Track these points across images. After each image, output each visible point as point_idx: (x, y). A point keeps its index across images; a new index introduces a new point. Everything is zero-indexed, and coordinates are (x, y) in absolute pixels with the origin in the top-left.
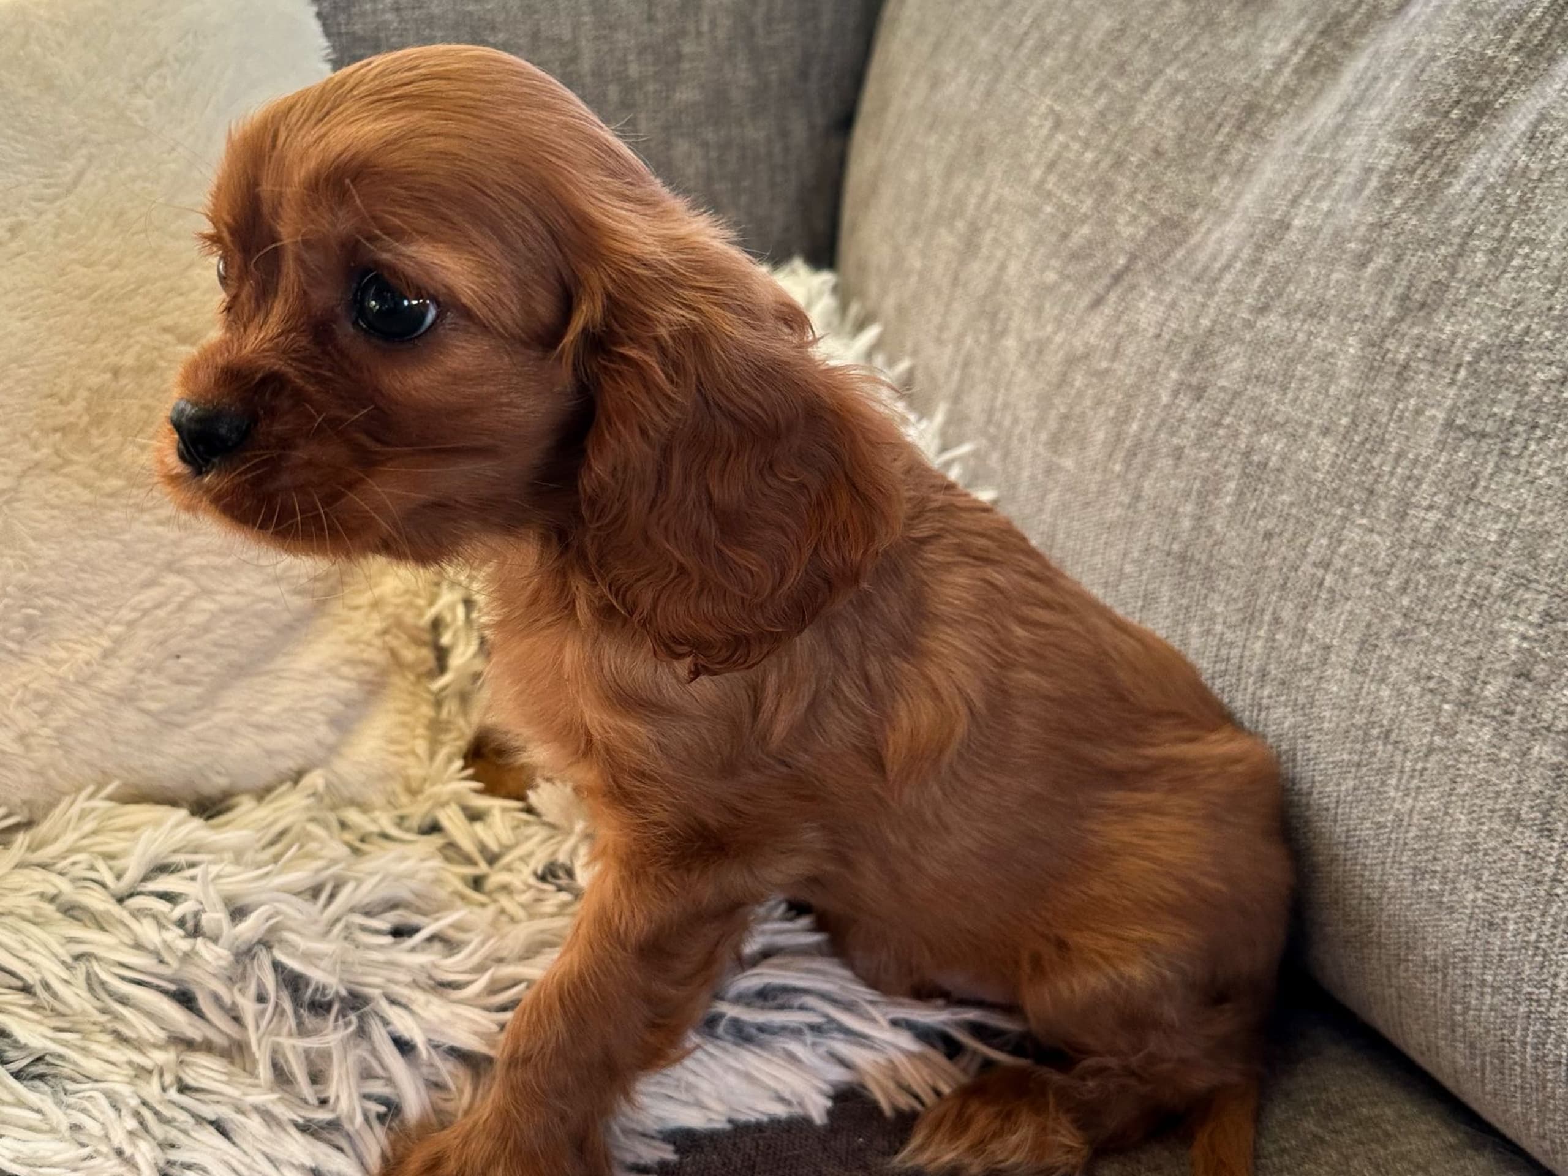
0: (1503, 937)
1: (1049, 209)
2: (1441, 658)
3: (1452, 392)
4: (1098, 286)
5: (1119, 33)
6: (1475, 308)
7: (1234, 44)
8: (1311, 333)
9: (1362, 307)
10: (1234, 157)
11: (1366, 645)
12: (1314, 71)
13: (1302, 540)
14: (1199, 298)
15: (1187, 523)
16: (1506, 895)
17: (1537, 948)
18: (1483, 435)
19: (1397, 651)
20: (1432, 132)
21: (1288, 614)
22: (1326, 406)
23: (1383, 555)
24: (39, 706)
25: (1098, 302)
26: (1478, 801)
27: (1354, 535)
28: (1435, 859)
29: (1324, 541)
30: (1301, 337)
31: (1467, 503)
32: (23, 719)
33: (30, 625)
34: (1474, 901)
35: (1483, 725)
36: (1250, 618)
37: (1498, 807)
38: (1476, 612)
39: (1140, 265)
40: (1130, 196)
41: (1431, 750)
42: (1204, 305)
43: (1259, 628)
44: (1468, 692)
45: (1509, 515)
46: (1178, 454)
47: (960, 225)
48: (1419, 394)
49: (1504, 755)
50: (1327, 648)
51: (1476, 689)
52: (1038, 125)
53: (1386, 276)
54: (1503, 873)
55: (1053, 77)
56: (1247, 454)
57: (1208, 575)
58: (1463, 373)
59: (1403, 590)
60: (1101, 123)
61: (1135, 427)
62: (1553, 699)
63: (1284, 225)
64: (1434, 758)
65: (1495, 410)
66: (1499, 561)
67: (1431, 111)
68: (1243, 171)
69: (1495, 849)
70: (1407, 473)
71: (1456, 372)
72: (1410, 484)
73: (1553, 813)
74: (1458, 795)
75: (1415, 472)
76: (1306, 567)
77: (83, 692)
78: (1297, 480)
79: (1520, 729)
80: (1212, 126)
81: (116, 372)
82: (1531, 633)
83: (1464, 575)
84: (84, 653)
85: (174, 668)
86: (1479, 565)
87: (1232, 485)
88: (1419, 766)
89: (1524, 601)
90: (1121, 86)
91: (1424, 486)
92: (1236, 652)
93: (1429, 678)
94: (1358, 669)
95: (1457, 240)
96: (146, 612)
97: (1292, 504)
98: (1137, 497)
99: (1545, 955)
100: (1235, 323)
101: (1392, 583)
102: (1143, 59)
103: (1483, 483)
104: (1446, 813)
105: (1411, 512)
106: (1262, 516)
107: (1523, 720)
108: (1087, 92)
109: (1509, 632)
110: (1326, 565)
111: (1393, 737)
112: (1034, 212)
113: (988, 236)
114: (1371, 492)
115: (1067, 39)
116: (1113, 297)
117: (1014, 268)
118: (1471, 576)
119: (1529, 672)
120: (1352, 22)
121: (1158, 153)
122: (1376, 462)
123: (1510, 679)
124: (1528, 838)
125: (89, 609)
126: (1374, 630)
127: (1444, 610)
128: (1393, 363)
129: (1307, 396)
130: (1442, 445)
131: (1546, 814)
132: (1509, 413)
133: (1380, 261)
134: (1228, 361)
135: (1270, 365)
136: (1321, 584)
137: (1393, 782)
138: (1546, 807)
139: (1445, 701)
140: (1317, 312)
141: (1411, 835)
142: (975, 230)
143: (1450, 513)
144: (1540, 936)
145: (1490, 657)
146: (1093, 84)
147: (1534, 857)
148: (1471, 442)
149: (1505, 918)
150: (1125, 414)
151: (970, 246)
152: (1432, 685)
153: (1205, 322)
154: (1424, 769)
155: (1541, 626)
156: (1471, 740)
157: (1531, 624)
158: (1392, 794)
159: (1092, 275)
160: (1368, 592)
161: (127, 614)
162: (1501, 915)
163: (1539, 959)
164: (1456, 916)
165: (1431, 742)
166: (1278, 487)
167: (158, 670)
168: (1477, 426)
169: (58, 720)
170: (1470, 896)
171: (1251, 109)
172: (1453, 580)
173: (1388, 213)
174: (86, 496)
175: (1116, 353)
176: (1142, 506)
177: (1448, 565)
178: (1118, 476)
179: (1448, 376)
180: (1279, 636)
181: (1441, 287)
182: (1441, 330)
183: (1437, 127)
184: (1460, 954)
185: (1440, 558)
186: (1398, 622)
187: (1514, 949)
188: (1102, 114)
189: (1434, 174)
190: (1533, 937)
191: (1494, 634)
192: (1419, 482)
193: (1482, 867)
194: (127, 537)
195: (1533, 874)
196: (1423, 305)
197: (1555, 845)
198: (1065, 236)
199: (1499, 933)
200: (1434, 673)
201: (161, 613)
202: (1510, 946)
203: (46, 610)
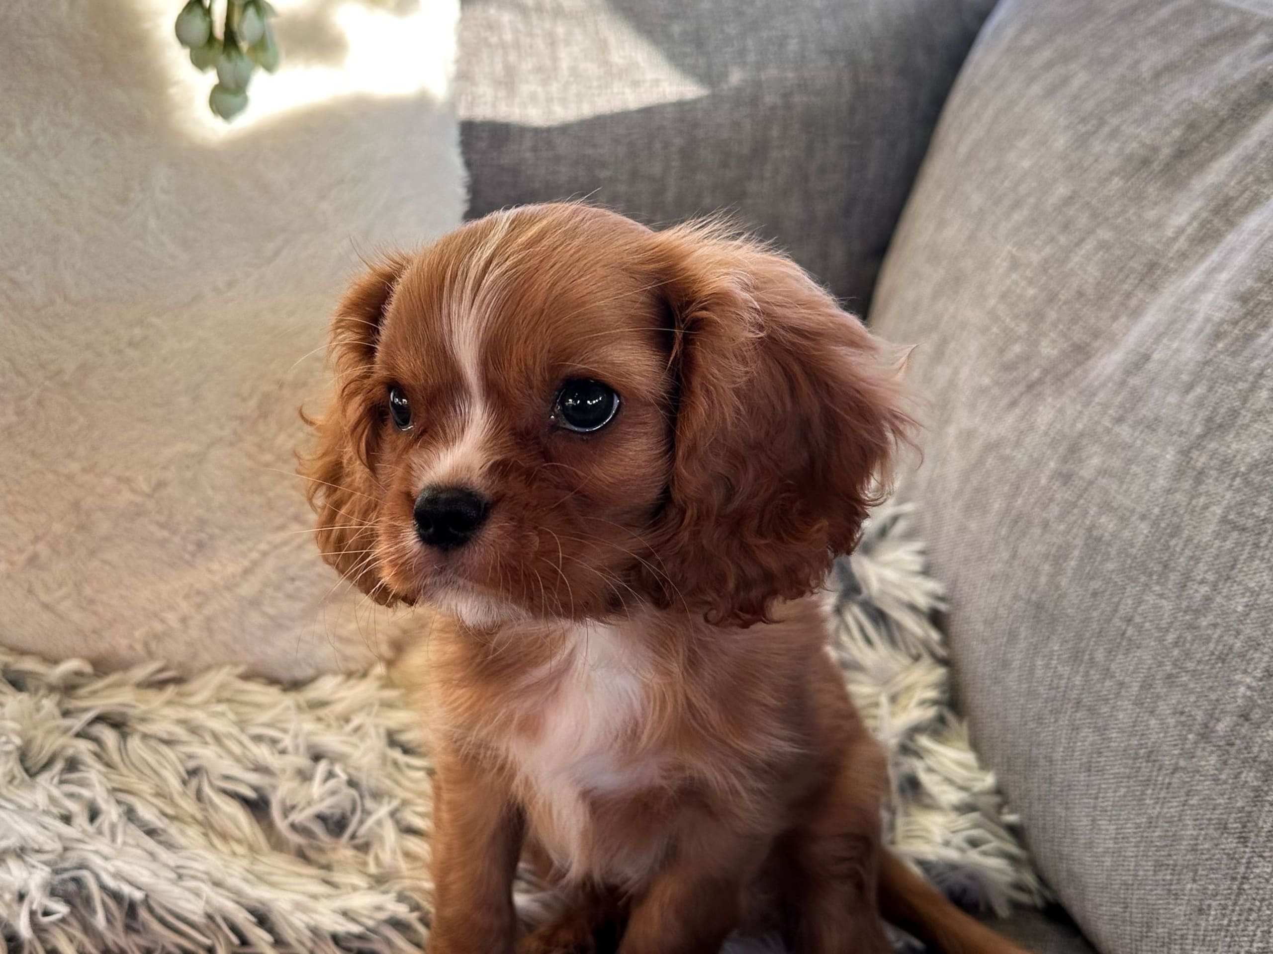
0: (1207, 920)
1: (995, 330)
2: (1192, 699)
3: (1229, 495)
4: (1015, 392)
5: (1069, 201)
6: (1254, 431)
7: (1151, 215)
8: (1144, 440)
9: (1181, 424)
10: (1133, 302)
11: (1147, 685)
12: (1202, 241)
13: (1115, 600)
14: (1079, 407)
15: (1043, 580)
16: (1212, 887)
17: (1227, 931)
18: (1244, 529)
19: (1165, 690)
20: (1258, 294)
21: (1100, 656)
22: (1147, 497)
23: (1166, 616)
24: (199, 599)
25: (1013, 404)
26: (1201, 811)
27: (1150, 599)
28: (1170, 855)
29: (1130, 602)
30: (1139, 443)
31: (1226, 580)
32: (185, 607)
33: (200, 545)
34: (1191, 890)
35: (1212, 752)
36: (1076, 657)
37: (1213, 817)
38: (1220, 665)
39: (1048, 378)
40: (1054, 325)
41: (1176, 769)
42: (1081, 412)
43: (1079, 665)
44: (1206, 726)
45: (1253, 592)
46: (1046, 525)
47: (935, 337)
48: (1208, 494)
49: (1223, 777)
50: (1121, 684)
51: (1211, 725)
52: (1001, 264)
53: (1200, 403)
54: (1212, 869)
55: (1017, 229)
56: (1090, 529)
57: (1054, 620)
58: (1238, 481)
59: (1176, 644)
60: (1044, 268)
61: (1020, 501)
62: (1260, 737)
63: (1146, 358)
64: (1177, 775)
65: (1254, 510)
66: (1241, 627)
67: (1260, 279)
68: (1136, 313)
69: (1208, 850)
70: (1191, 554)
71: (1233, 479)
72: (1192, 563)
73: (1249, 824)
74: (1189, 805)
75: (1197, 553)
76: (1117, 622)
77: (227, 595)
78: (1119, 553)
79: (1236, 758)
80: (1121, 276)
81: (281, 385)
82: (1254, 684)
83: (1216, 636)
84: (231, 569)
85: (289, 587)
86: (1228, 628)
87: (1076, 553)
88: (1167, 781)
89: (1253, 659)
90: (1063, 240)
91: (1201, 565)
92: (1063, 682)
93: (1182, 713)
94: (1138, 703)
95: (1251, 378)
96: (276, 547)
97: (1113, 571)
98: (1014, 556)
99: (1232, 936)
100: (1100, 429)
101: (1171, 638)
102: (1083, 220)
103: (1239, 566)
104: (1180, 820)
105: (1189, 584)
106: (1092, 578)
107: (1239, 751)
108: (1038, 243)
109: (1240, 683)
110: (1129, 620)
111: (1153, 758)
112: (984, 330)
113: (952, 345)
114: (1166, 566)
115: (1032, 200)
116: (1024, 401)
117: (965, 372)
118: (1221, 637)
119: (1248, 714)
120: (1237, 204)
121: (1080, 294)
122: (1172, 543)
123: (1235, 718)
124: (1230, 843)
125: (240, 540)
126: (1152, 672)
127: (1199, 662)
128: (1194, 469)
129: (1135, 488)
130: (1217, 535)
131: (1244, 827)
132: (1263, 514)
133: (1200, 390)
134: (1089, 457)
135: (1116, 463)
136: (1123, 634)
137: (1149, 792)
138: (1245, 819)
139: (1190, 731)
140: (1152, 425)
141: (1156, 834)
142: (944, 342)
143: (1215, 587)
144: (1230, 921)
145: (1224, 701)
146: (1042, 237)
147: (1232, 859)
148: (1235, 534)
149: (1209, 906)
150: (1016, 490)
151: (939, 355)
152: (1183, 719)
153: (1080, 426)
154: (1170, 784)
155: (1261, 680)
156: (1203, 763)
157: (1254, 677)
158: (1148, 802)
159: (1015, 383)
160: (1153, 643)
161: (263, 546)
162: (1208, 902)
163: (1228, 939)
164: (1179, 901)
165: (1177, 763)
166: (1107, 557)
167: (278, 588)
168: (1242, 521)
169: (208, 610)
170: (1189, 886)
171: (1152, 266)
172: (1208, 639)
173: (1212, 353)
174: (249, 463)
175: (1018, 444)
176: (1016, 563)
177: (1207, 627)
178: (1003, 539)
179: (1228, 482)
180: (1092, 672)
181: (1234, 413)
182: (1229, 447)
183: (1261, 291)
184: (1179, 932)
185: (1204, 622)
186: (1168, 668)
187: (1212, 930)
188: (1046, 261)
189: (1251, 327)
190: (1225, 922)
191: (1230, 684)
192: (1198, 560)
193: (1198, 864)
194: (271, 494)
195: (1231, 871)
196: (1220, 426)
197: (1247, 850)
198: (1002, 351)
199: (1204, 917)
200: (1186, 710)
201: (286, 549)
202: (1210, 928)
203: (212, 537)
